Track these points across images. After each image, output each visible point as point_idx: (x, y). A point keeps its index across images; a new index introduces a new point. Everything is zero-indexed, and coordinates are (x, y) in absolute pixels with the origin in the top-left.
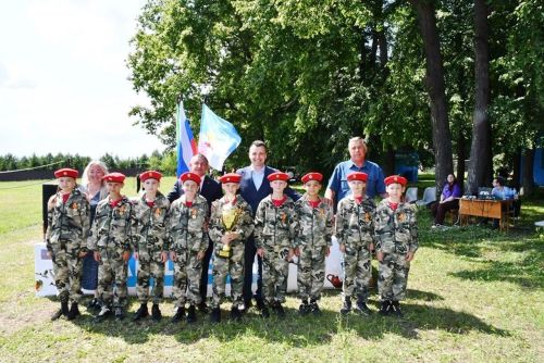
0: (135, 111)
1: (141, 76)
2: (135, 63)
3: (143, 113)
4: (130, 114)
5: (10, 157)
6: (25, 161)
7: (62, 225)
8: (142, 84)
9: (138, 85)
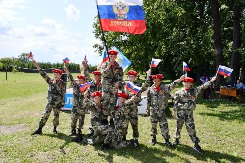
0: (96, 46)
1: (99, 32)
2: (96, 26)
3: (98, 47)
4: (93, 47)
5: (49, 63)
6: (54, 65)
7: (54, 93)
8: (98, 35)
9: (97, 35)
